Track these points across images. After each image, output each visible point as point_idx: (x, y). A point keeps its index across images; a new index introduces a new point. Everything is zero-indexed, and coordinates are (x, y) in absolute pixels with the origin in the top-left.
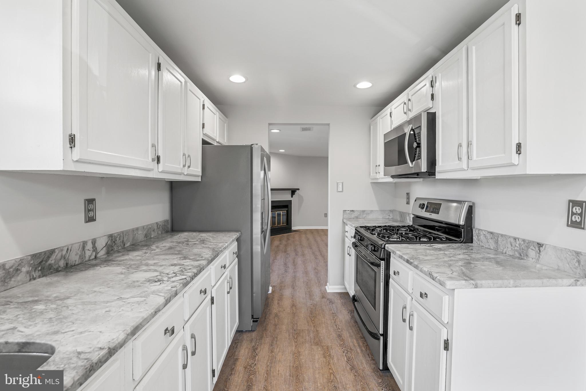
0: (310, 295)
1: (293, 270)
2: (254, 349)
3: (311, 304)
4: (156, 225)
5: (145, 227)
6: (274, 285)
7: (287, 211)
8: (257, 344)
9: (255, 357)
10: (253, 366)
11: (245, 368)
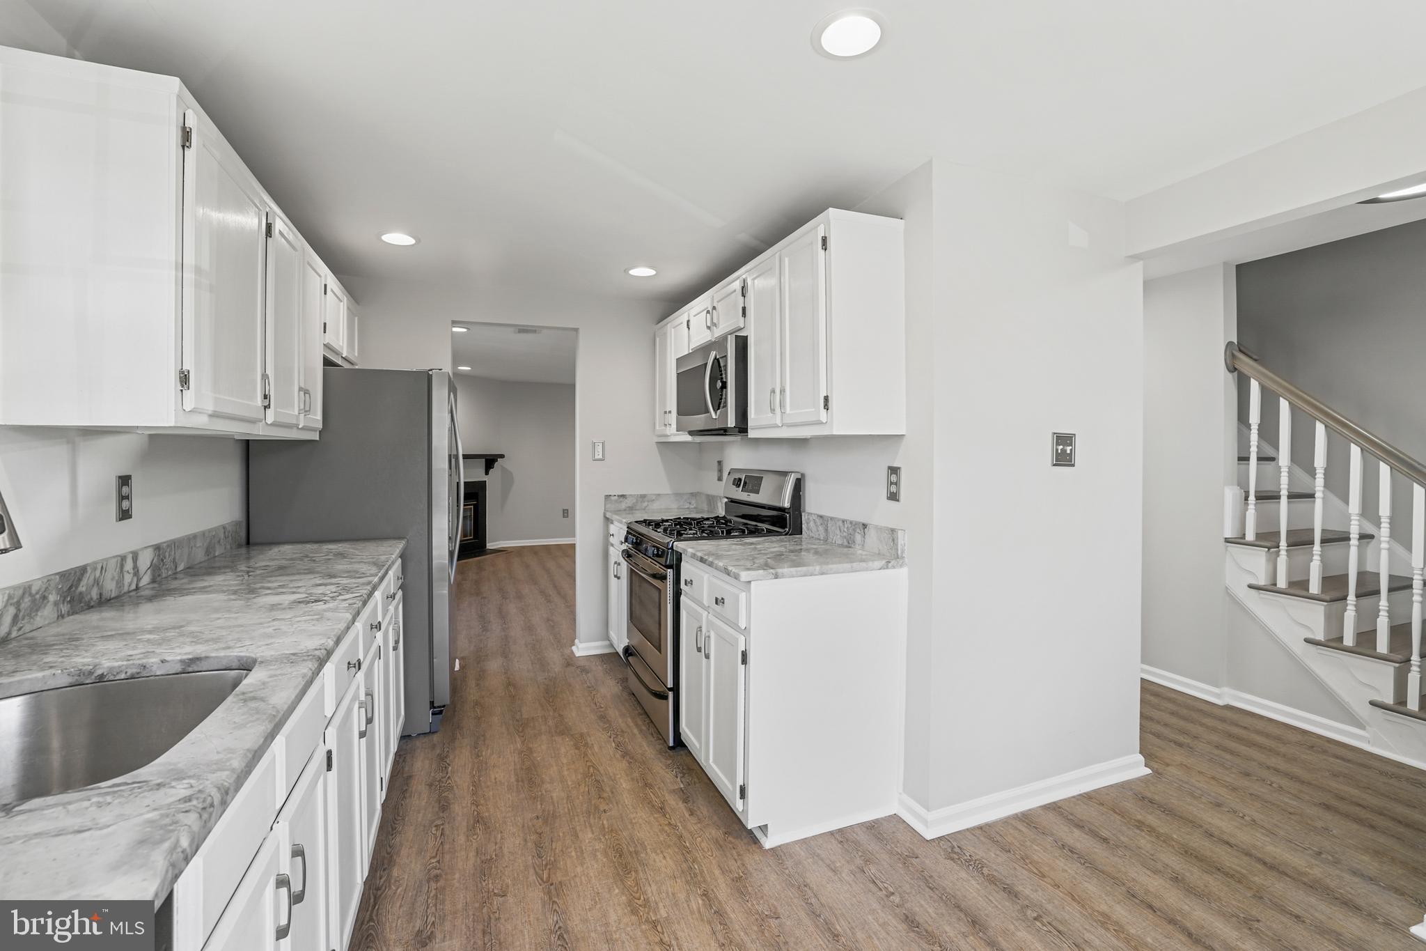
0: (542, 664)
1: (500, 627)
2: (442, 758)
3: (545, 679)
4: (223, 530)
5: (206, 535)
6: (462, 655)
7: (476, 507)
8: (446, 750)
9: (446, 767)
10: (444, 780)
11: (430, 785)
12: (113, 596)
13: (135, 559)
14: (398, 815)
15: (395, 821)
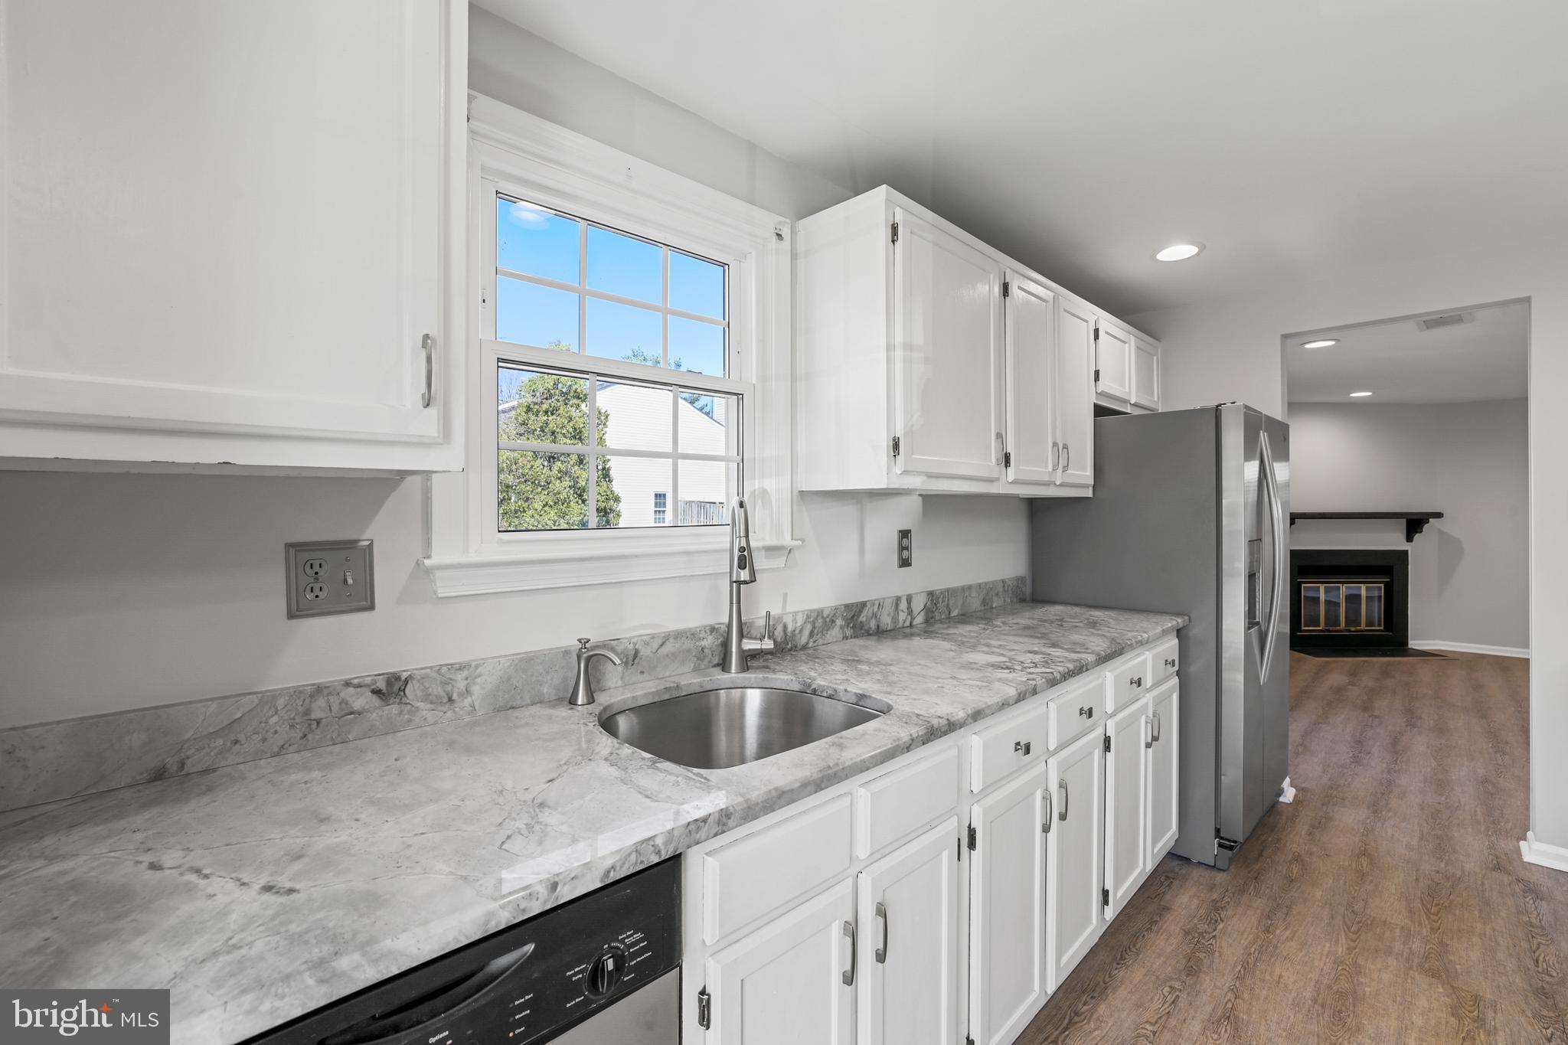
2: (1217, 907)
3: (1438, 872)
4: (1002, 584)
8: (1227, 899)
9: (1216, 921)
10: (1207, 936)
11: (1187, 933)
12: (889, 629)
13: (909, 599)
14: (1134, 946)
15: (1128, 950)
